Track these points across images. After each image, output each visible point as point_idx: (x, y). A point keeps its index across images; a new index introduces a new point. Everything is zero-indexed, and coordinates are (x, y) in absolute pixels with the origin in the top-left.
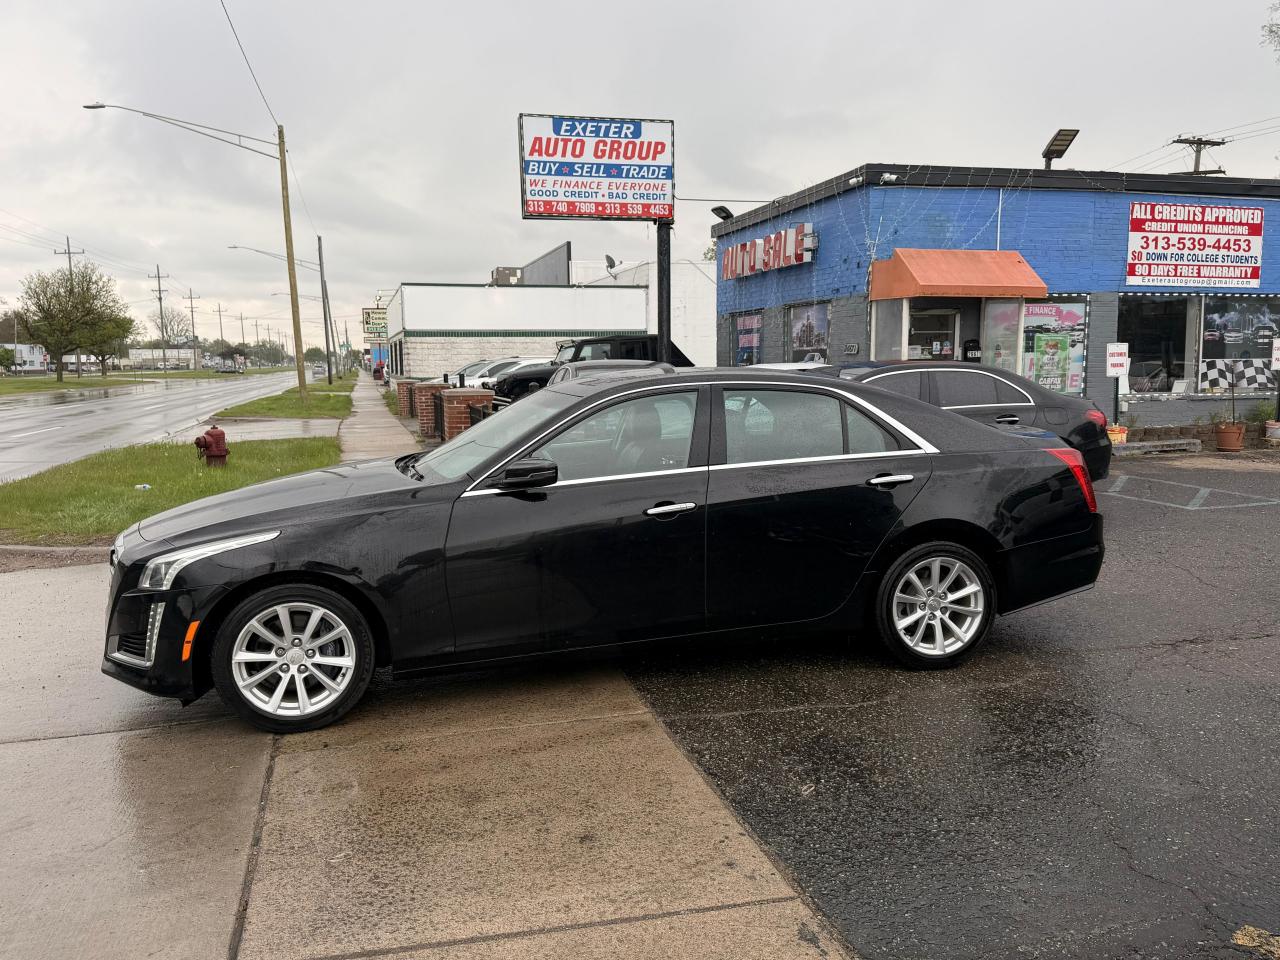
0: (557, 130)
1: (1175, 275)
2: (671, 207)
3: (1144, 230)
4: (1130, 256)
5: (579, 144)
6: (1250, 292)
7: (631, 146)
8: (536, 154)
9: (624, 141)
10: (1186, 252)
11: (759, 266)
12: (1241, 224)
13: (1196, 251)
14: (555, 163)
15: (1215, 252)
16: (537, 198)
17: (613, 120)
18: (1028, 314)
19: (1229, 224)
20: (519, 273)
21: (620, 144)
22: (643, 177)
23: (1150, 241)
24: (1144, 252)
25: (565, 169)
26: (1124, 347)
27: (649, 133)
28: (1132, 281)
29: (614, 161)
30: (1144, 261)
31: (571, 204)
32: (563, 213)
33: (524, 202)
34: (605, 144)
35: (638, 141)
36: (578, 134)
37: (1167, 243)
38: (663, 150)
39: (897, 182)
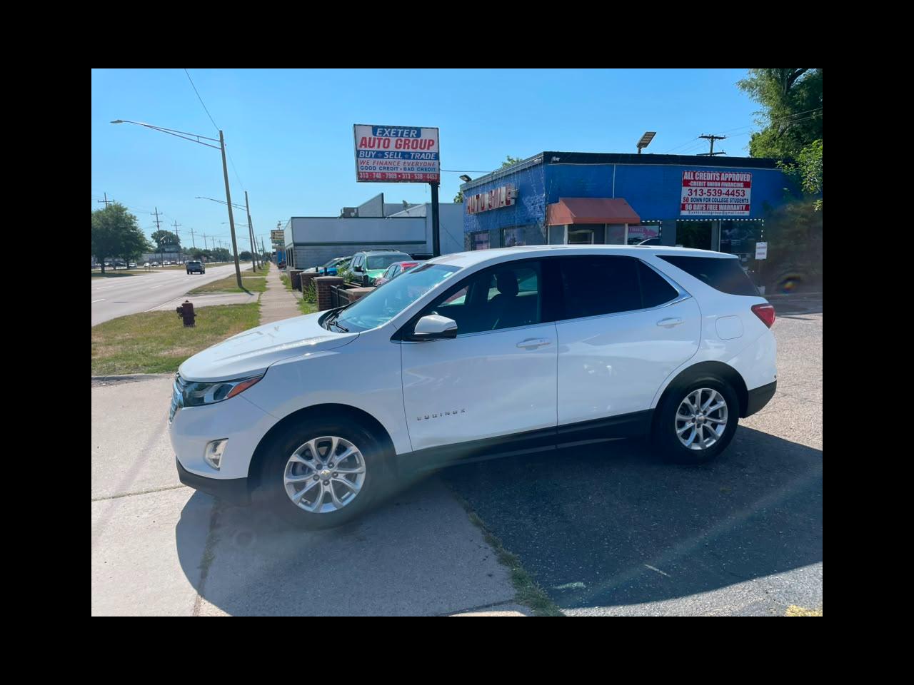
0: (374, 134)
1: (706, 210)
2: (438, 175)
3: (690, 186)
4: (682, 200)
5: (387, 141)
6: (744, 217)
7: (415, 142)
8: (363, 147)
9: (411, 139)
10: (711, 197)
11: (486, 207)
12: (740, 182)
13: (717, 197)
14: (374, 151)
15: (726, 197)
16: (364, 170)
17: (405, 128)
18: (629, 232)
19: (734, 182)
20: (356, 211)
21: (409, 141)
22: (422, 159)
23: (693, 192)
24: (690, 198)
25: (380, 155)
27: (425, 136)
28: (684, 213)
29: (406, 150)
30: (690, 202)
31: (383, 174)
32: (379, 179)
33: (358, 174)
34: (401, 141)
35: (419, 139)
36: (386, 136)
37: (702, 192)
38: (433, 144)
39: (560, 161)
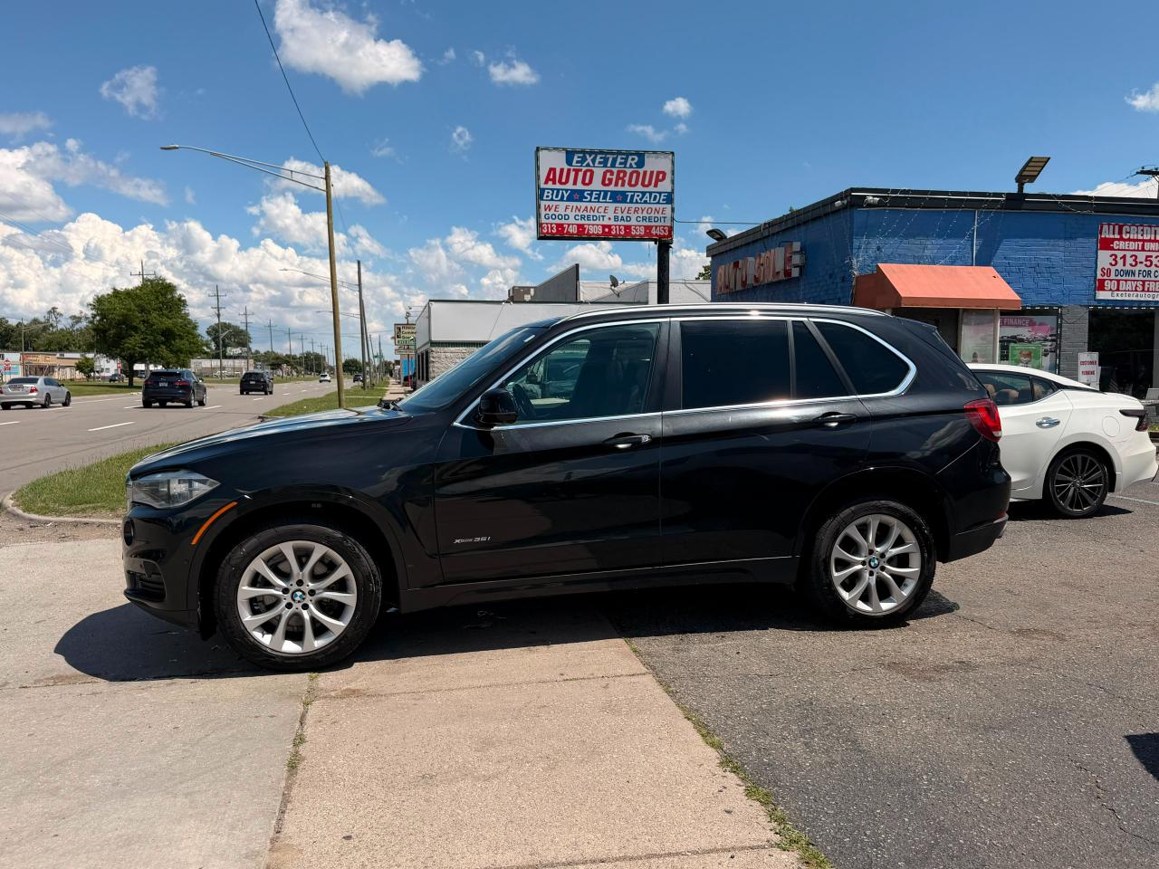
0: (569, 162)
1: (1143, 290)
2: (671, 229)
3: (1113, 249)
4: (1099, 272)
5: (588, 174)
7: (635, 175)
8: (550, 183)
9: (629, 171)
10: (1153, 269)
11: (750, 281)
14: (567, 191)
16: (551, 221)
17: (619, 153)
18: (1002, 324)
20: (532, 291)
21: (625, 173)
22: (645, 202)
23: (1118, 259)
24: (1113, 269)
25: (576, 196)
26: (1095, 356)
27: (652, 165)
28: (1102, 295)
29: (619, 188)
30: (1113, 277)
31: (579, 226)
32: (573, 234)
33: (539, 225)
34: (612, 173)
35: (641, 171)
36: (588, 165)
37: (1135, 260)
38: (664, 178)
39: (879, 204)
